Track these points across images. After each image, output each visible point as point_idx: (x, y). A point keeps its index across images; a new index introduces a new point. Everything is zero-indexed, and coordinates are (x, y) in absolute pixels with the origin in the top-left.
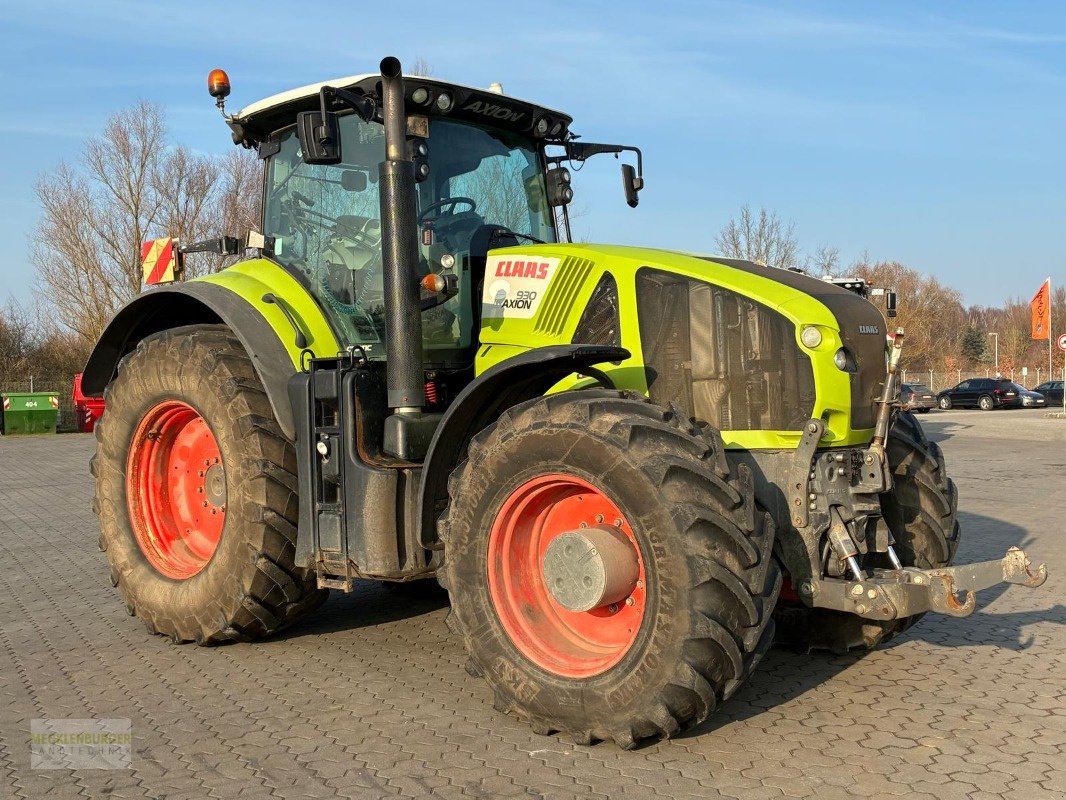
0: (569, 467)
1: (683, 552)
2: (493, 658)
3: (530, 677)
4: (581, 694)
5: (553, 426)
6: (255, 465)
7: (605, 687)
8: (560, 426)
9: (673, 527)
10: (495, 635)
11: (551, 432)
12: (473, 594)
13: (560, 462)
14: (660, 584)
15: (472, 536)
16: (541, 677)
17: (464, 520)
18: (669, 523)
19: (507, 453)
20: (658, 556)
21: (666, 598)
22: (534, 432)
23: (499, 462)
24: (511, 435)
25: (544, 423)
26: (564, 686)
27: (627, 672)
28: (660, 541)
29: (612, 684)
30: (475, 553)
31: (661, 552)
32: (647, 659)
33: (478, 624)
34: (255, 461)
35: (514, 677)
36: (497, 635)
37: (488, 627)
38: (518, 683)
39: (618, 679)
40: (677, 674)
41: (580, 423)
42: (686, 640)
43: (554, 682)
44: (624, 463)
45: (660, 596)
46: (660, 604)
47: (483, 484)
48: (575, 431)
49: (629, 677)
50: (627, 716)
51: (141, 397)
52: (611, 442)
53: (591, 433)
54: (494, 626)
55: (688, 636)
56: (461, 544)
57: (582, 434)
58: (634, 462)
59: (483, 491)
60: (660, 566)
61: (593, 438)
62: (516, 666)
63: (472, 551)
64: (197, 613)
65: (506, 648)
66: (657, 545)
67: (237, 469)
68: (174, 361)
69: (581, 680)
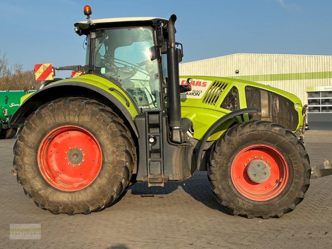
0: (264, 142)
1: (302, 163)
2: (235, 199)
3: (248, 203)
4: (268, 205)
5: (259, 131)
6: (122, 147)
7: (276, 201)
8: (262, 131)
9: (300, 156)
10: (235, 192)
11: (259, 132)
12: (227, 181)
13: (261, 141)
14: (295, 172)
15: (227, 164)
16: (252, 202)
17: (224, 159)
18: (299, 156)
19: (242, 139)
20: (295, 164)
21: (297, 175)
22: (252, 133)
23: (239, 142)
24: (243, 134)
25: (256, 130)
26: (261, 203)
27: (283, 196)
28: (296, 160)
29: (278, 200)
30: (227, 169)
31: (296, 163)
32: (290, 192)
33: (229, 190)
34: (121, 146)
35: (243, 203)
36: (236, 192)
37: (232, 190)
38: (245, 205)
39: (280, 199)
40: (299, 194)
41: (269, 130)
42: (303, 186)
43: (257, 203)
44: (285, 140)
45: (295, 175)
46: (295, 177)
47: (232, 148)
48: (268, 132)
49: (284, 198)
50: (283, 208)
51: (51, 125)
52: (279, 135)
53: (273, 132)
54: (234, 190)
55: (303, 185)
56: (223, 166)
57: (270, 133)
58: (287, 140)
59: (232, 151)
60: (295, 167)
61: (274, 134)
62: (243, 200)
63: (227, 168)
64: (88, 202)
65: (239, 195)
66: (295, 161)
67: (113, 149)
68: (74, 111)
69: (266, 201)
